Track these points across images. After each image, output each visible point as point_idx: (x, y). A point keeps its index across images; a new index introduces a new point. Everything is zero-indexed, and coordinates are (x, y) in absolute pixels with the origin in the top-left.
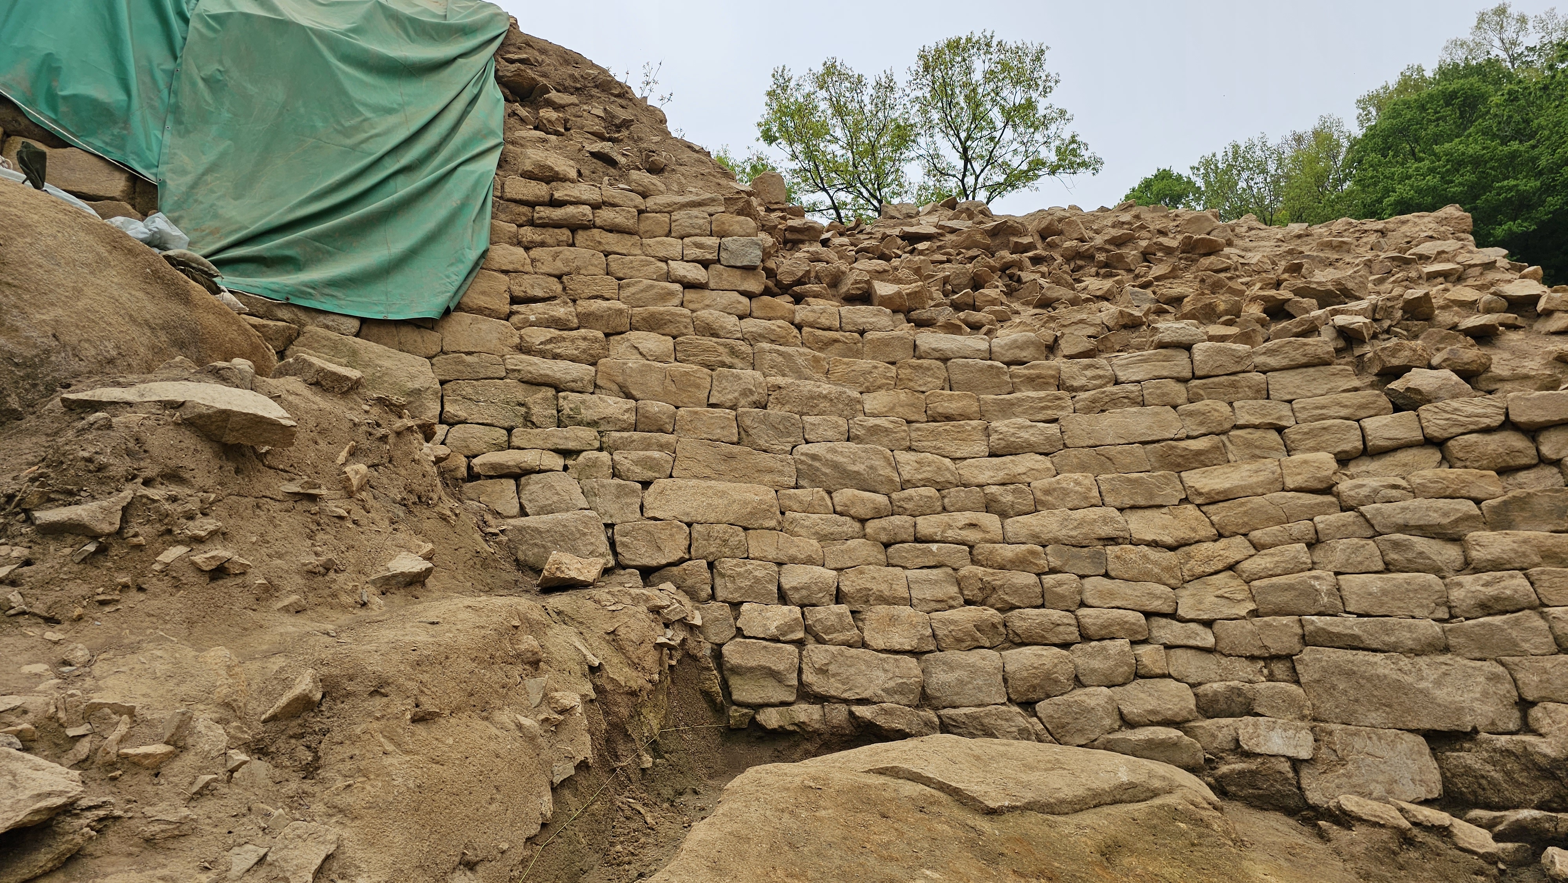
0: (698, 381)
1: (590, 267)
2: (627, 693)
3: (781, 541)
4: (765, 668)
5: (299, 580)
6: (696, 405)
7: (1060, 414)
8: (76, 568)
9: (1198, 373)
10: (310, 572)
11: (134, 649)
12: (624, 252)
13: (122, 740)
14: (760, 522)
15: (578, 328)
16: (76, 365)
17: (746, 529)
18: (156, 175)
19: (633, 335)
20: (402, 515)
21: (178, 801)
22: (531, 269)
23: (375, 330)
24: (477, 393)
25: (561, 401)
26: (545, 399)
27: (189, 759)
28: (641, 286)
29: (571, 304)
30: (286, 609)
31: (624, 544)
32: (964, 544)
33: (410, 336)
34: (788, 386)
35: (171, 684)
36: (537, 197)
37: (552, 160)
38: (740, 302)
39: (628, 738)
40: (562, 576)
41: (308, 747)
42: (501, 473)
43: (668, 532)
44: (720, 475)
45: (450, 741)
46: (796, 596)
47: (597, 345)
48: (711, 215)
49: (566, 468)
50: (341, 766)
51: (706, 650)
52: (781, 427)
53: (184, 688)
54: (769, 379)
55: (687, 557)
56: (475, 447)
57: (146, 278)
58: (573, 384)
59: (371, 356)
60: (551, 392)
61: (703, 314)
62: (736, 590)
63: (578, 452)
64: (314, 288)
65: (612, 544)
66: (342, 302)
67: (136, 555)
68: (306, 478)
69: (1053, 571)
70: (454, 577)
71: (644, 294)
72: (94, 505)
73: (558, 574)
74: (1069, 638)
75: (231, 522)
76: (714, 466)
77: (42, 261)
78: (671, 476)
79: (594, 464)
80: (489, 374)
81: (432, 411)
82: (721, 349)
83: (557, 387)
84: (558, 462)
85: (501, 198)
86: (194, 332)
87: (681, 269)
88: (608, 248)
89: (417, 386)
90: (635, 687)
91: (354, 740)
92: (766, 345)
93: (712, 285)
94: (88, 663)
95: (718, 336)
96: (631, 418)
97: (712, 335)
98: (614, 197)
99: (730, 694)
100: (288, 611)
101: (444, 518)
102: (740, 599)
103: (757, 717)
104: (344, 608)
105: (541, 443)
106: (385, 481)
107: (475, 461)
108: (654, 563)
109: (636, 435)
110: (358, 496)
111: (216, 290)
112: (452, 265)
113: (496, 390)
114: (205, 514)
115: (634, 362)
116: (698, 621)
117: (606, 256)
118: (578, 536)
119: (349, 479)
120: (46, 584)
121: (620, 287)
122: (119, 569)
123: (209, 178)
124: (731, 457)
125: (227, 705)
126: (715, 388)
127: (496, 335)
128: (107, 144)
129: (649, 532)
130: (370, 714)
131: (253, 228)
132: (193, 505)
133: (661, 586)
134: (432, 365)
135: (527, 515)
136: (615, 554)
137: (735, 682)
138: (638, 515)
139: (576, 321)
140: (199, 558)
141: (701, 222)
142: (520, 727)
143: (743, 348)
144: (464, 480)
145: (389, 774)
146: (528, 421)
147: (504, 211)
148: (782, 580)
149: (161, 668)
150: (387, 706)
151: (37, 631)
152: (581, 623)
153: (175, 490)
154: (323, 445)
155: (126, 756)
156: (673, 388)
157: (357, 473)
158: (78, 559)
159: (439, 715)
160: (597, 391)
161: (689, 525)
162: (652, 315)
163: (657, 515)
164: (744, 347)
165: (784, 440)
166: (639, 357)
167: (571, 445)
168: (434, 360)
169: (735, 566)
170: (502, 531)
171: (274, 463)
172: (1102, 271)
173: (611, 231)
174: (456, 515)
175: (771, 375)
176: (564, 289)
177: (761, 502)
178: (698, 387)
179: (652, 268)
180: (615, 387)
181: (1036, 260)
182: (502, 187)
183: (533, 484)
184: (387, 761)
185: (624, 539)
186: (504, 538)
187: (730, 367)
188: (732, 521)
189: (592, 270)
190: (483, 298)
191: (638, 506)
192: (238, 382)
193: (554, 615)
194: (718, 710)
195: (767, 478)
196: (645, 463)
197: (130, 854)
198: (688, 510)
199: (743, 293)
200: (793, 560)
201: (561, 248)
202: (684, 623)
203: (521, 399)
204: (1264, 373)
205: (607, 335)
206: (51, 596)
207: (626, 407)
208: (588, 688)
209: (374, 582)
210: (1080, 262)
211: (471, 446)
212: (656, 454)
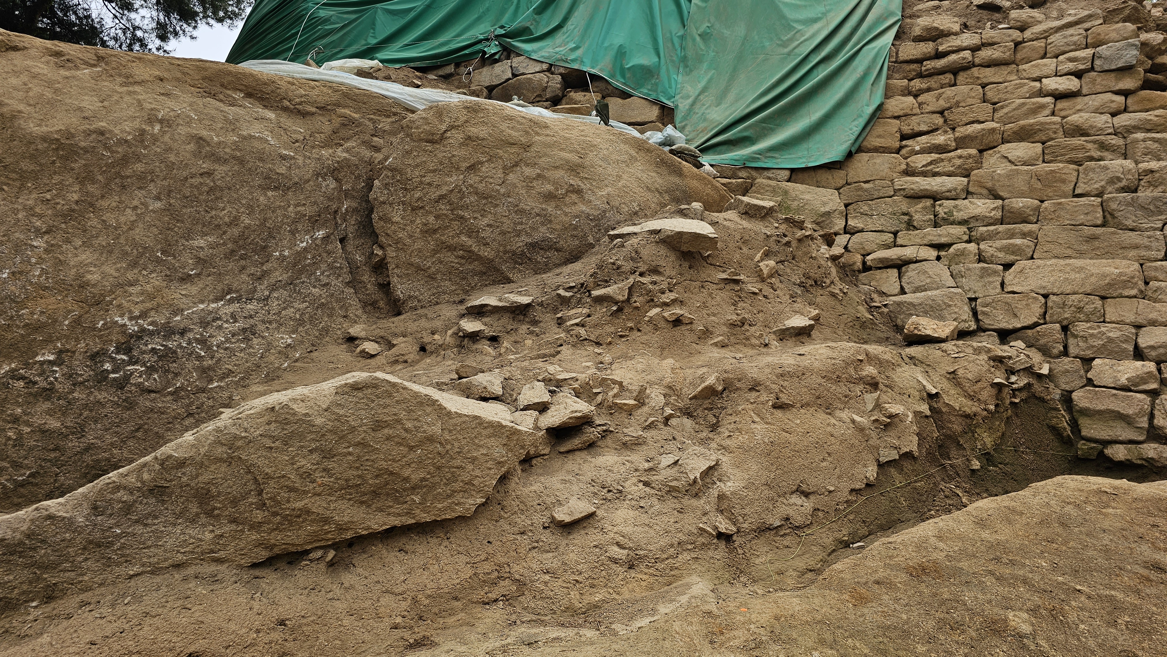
0: (1064, 176)
1: (968, 99)
2: (962, 416)
3: (1141, 307)
4: (1113, 411)
5: (725, 329)
6: (1061, 197)
8: (608, 319)
10: (731, 324)
11: (631, 358)
12: (1001, 80)
13: (615, 396)
14: (1120, 291)
15: (956, 149)
16: (618, 217)
17: (1103, 298)
18: (673, 102)
19: (1004, 148)
20: (799, 292)
21: (638, 428)
22: (918, 111)
23: (800, 176)
24: (872, 210)
25: (937, 208)
26: (924, 208)
27: (645, 409)
28: (1013, 106)
29: (950, 132)
30: (716, 344)
31: (984, 313)
33: (824, 176)
34: (1161, 169)
35: (643, 375)
36: (925, 54)
37: (939, 22)
38: (1113, 101)
39: (960, 446)
40: (919, 333)
41: (714, 416)
42: (887, 265)
43: (1024, 303)
44: (1081, 254)
45: (798, 422)
46: (1154, 353)
47: (971, 160)
48: (1087, 30)
49: (938, 258)
50: (728, 426)
51: (1056, 394)
52: (1152, 207)
53: (649, 377)
54: (1140, 165)
55: (1042, 321)
56: (868, 248)
57: (657, 165)
58: (948, 194)
59: (797, 193)
60: (929, 202)
61: (1075, 118)
62: (1088, 348)
63: (950, 245)
64: (760, 154)
65: (975, 313)
66: (779, 160)
67: (636, 312)
68: (733, 270)
70: (835, 333)
71: (1016, 112)
72: (615, 287)
73: (916, 332)
75: (686, 295)
76: (1075, 247)
77: (602, 163)
78: (1032, 258)
79: (962, 253)
80: (881, 195)
81: (839, 224)
82: (1090, 146)
83: (935, 197)
84: (933, 253)
85: (895, 62)
86: (685, 192)
87: (1052, 84)
88: (985, 81)
89: (827, 210)
90: (968, 411)
91: (737, 413)
92: (1140, 135)
93: (1085, 91)
94: (611, 364)
95: (1088, 135)
96: (998, 214)
97: (1082, 135)
98: (993, 38)
99: (1080, 431)
100: (717, 346)
101: (833, 295)
102: (1092, 356)
103: (1106, 451)
104: (753, 346)
105: (919, 241)
106: (789, 271)
107: (869, 258)
108: (1011, 327)
109: (1001, 228)
110: (769, 281)
111: (699, 166)
112: (854, 120)
113: (885, 206)
114: (671, 291)
115: (1002, 169)
116: (1045, 370)
117: (983, 87)
118: (944, 307)
119: (762, 270)
120: (595, 326)
121: (994, 110)
122: (628, 320)
123: (702, 97)
124: (1094, 238)
125: (670, 387)
126: (1081, 180)
127: (887, 165)
128: (649, 90)
129: (1007, 303)
130: (748, 400)
131: (725, 123)
132: (665, 285)
133: (1012, 344)
134: (839, 194)
135: (905, 293)
136: (977, 320)
137: (1083, 422)
138: (999, 289)
139: (954, 144)
140: (666, 314)
141: (1076, 38)
142: (853, 421)
143: (1113, 142)
144: (859, 271)
145: (753, 433)
146: (910, 226)
147: (898, 72)
148: (1140, 340)
149: (640, 367)
150: (758, 397)
151: (592, 348)
152: (929, 365)
153: (655, 278)
154: (745, 250)
155: (616, 404)
156: (1039, 185)
157: (767, 266)
158: (609, 314)
159: (792, 406)
160: (969, 196)
161: (1046, 296)
162: (1022, 128)
163: (1015, 290)
164: (1115, 141)
165: (1155, 218)
166: (1008, 164)
167: (943, 240)
168: (841, 191)
169: (1088, 328)
170: (885, 306)
171: (714, 262)
173: (988, 66)
174: (844, 293)
175: (1144, 162)
176: (945, 121)
177: (1121, 274)
178: (1064, 181)
179: (1026, 88)
180: (985, 192)
182: (897, 53)
183: (911, 272)
184: (753, 426)
185: (985, 309)
186: (886, 310)
187: (1099, 160)
188: (1089, 292)
189: (970, 101)
190: (878, 140)
191: (998, 283)
192: (693, 216)
193: (907, 360)
194: (1067, 442)
195: (1132, 253)
196: (1007, 249)
197: (616, 449)
198: (1044, 284)
199: (1117, 93)
200: (1153, 323)
201: (943, 90)
202: (1029, 370)
203: (904, 209)
205: (981, 151)
206: (598, 332)
207: (993, 206)
208: (924, 408)
209: (774, 333)
211: (866, 248)
212: (1018, 241)
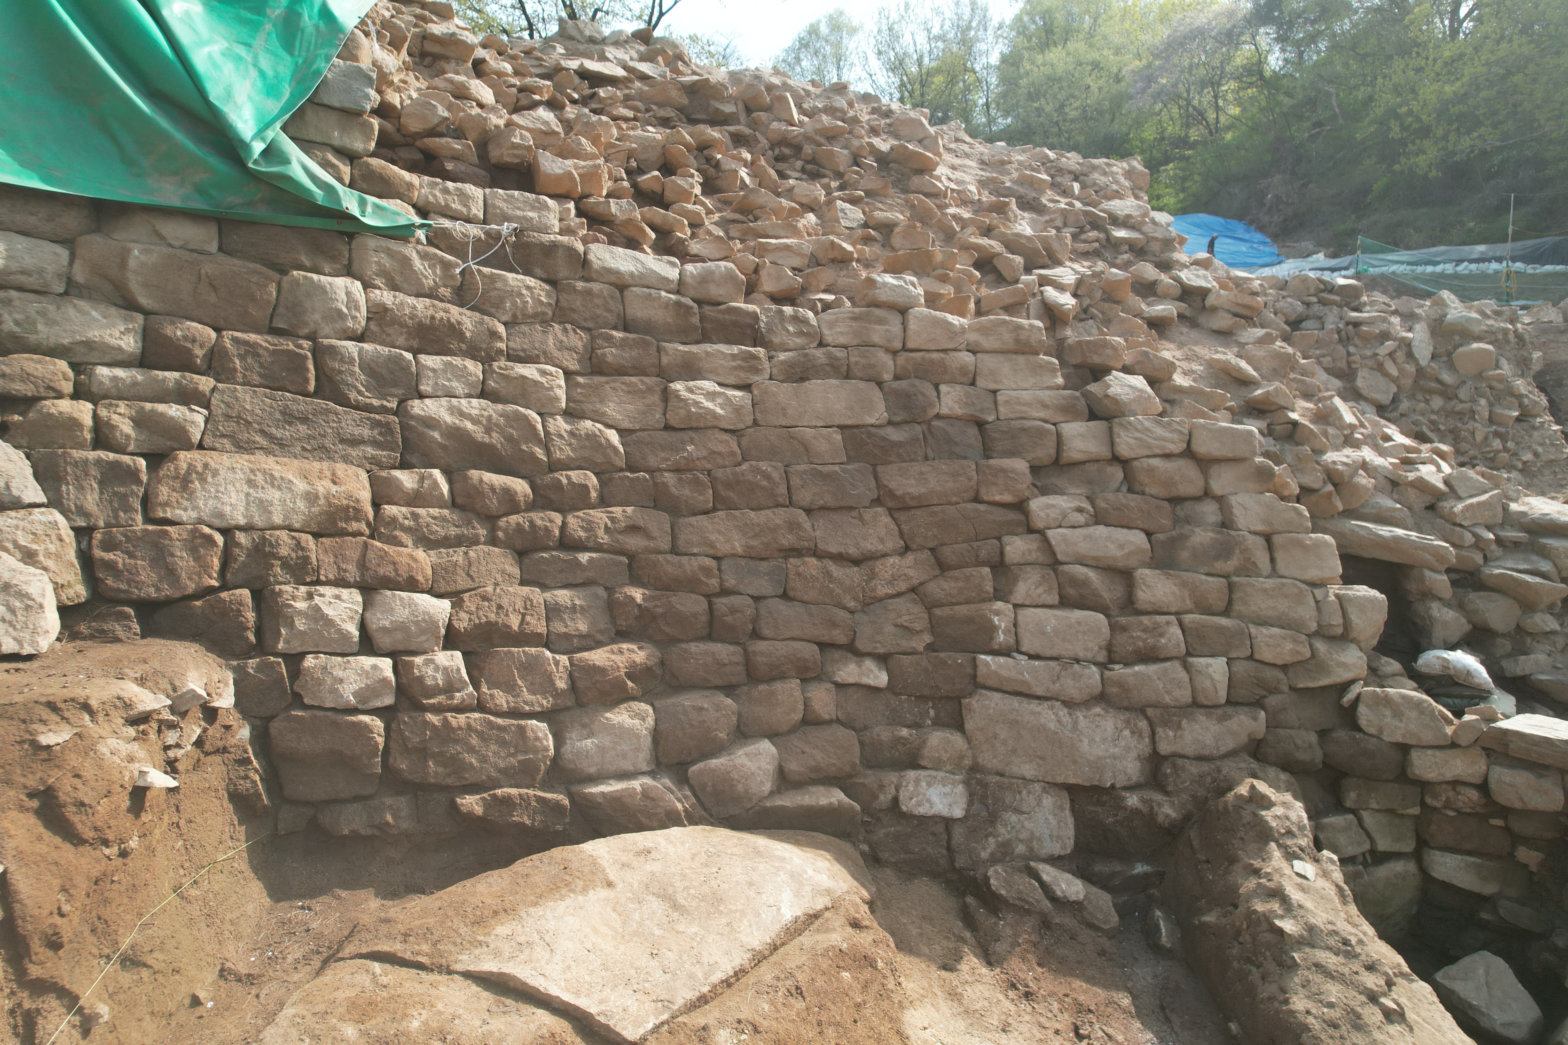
0: (255, 289)
3: (370, 554)
4: (333, 753)
6: (250, 328)
7: (755, 378)
9: (910, 345)
14: (340, 524)
17: (316, 536)
31: (105, 564)
32: (621, 553)
34: (399, 306)
44: (278, 446)
46: (387, 639)
54: (370, 294)
55: (217, 584)
62: (295, 637)
63: (29, 401)
65: (88, 563)
69: (725, 592)
74: (734, 680)
76: (272, 430)
78: (200, 447)
79: (62, 422)
96: (133, 344)
99: (281, 787)
103: (321, 819)
108: (162, 595)
109: (142, 375)
124: (300, 417)
126: (282, 302)
129: (153, 543)
136: (93, 580)
138: (138, 513)
148: (368, 616)
156: (214, 298)
160: (74, 294)
161: (225, 532)
163: (169, 516)
165: (387, 391)
166: (155, 239)
169: (295, 598)
172: (809, 167)
175: (375, 288)
177: (341, 495)
178: (254, 298)
180: (105, 288)
181: (738, 140)
185: (109, 554)
187: (311, 270)
188: (296, 525)
191: (139, 499)
195: (357, 452)
196: (155, 424)
198: (222, 507)
199: (340, 150)
200: (386, 583)
204: (974, 353)
207: (124, 325)
210: (786, 151)
